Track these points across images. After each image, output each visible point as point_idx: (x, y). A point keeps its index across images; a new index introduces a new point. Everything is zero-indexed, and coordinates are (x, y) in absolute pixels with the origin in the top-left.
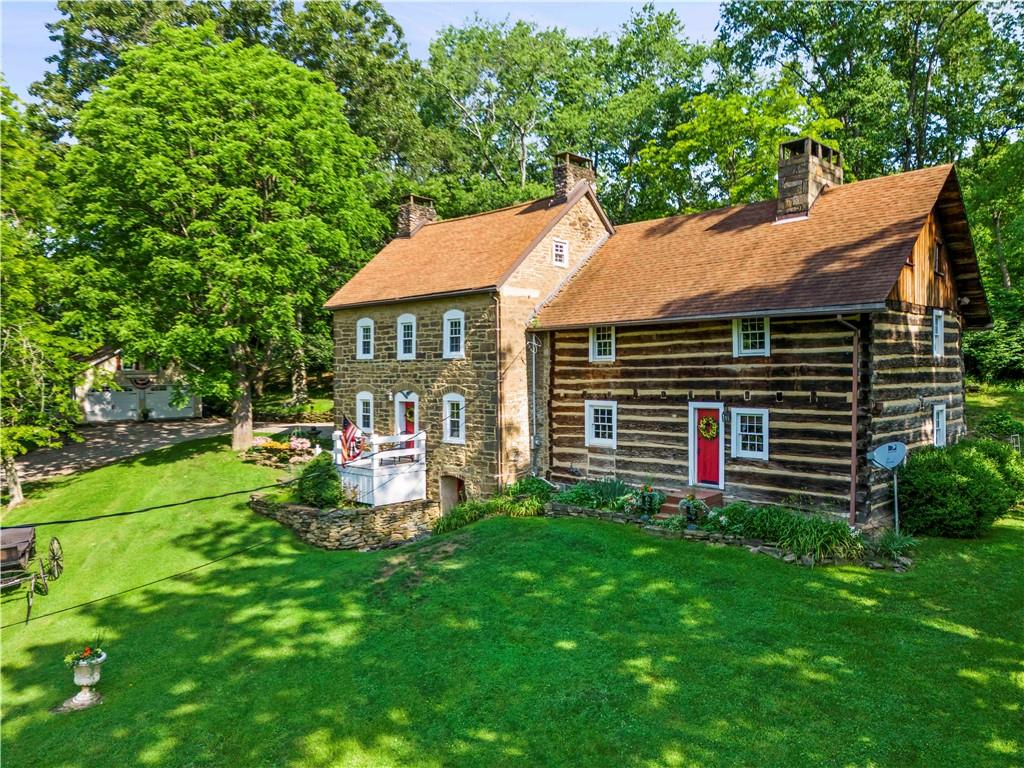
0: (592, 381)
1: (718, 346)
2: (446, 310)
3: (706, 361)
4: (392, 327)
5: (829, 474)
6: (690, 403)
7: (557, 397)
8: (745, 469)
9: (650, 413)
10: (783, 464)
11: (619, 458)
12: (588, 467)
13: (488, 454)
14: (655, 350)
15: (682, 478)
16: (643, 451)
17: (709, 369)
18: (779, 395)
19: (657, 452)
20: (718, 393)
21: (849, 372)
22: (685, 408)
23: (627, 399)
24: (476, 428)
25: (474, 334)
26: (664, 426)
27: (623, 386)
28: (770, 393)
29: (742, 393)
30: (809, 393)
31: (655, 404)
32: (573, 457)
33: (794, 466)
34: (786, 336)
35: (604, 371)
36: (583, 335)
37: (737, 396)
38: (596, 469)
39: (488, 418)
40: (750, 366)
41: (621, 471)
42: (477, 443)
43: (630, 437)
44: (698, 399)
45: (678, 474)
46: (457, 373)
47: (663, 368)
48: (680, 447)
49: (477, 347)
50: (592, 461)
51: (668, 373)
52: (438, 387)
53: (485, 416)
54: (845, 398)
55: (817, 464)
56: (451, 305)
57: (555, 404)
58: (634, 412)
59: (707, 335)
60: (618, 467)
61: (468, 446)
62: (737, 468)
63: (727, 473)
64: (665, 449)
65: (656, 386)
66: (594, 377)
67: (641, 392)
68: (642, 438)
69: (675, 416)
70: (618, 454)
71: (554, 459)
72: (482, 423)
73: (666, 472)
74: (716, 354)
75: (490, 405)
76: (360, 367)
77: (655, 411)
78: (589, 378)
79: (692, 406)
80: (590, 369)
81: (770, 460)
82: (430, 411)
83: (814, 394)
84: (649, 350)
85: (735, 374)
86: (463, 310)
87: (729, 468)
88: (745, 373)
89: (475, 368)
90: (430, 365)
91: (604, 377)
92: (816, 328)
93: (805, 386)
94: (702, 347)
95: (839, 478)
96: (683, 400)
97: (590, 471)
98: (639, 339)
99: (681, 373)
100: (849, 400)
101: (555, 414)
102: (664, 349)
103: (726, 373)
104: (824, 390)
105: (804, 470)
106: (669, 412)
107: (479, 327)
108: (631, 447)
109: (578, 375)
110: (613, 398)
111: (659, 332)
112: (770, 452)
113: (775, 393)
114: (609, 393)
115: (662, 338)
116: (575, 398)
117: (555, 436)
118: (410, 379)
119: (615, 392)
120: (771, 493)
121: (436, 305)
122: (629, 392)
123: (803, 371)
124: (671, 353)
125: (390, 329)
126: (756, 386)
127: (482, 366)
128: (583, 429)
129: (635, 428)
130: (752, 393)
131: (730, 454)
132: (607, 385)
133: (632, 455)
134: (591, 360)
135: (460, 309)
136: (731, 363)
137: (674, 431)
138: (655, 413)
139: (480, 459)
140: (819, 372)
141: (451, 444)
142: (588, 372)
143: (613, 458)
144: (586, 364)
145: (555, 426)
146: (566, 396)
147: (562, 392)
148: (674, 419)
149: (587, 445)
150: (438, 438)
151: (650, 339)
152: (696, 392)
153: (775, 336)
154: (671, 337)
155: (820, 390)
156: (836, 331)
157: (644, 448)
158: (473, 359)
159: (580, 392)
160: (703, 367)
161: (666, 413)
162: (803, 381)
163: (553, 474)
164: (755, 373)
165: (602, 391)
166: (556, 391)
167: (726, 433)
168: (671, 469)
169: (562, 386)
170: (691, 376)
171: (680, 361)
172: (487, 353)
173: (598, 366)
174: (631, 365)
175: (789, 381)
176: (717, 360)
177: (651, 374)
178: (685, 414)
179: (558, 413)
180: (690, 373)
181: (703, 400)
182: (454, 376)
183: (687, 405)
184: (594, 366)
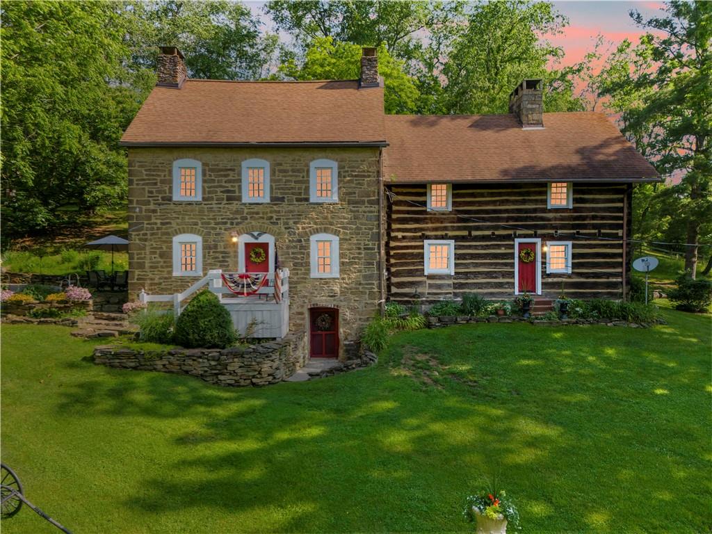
0: (430, 225)
1: (536, 201)
2: (314, 159)
3: (527, 211)
4: (233, 170)
5: (608, 278)
6: (516, 239)
7: (396, 239)
8: (555, 280)
9: (483, 247)
10: (580, 275)
11: (456, 281)
12: (427, 291)
13: (367, 284)
14: (487, 203)
15: (508, 290)
16: (476, 274)
17: (530, 217)
18: (578, 233)
19: (489, 275)
20: (536, 232)
21: (621, 218)
22: (512, 243)
23: (463, 238)
24: (351, 263)
25: (349, 182)
26: (495, 256)
27: (459, 229)
28: (572, 231)
29: (552, 231)
30: (597, 231)
31: (486, 241)
32: (412, 284)
33: (587, 275)
34: (582, 196)
35: (441, 218)
36: (421, 190)
37: (549, 234)
38: (435, 291)
39: (366, 254)
40: (559, 214)
41: (458, 291)
42: (353, 276)
43: (466, 265)
44: (520, 236)
45: (506, 288)
46: (329, 216)
47: (494, 216)
48: (508, 269)
49: (355, 193)
50: (431, 286)
51: (499, 219)
52: (303, 228)
53: (363, 252)
54: (617, 234)
55: (601, 273)
56: (320, 155)
57: (393, 244)
58: (469, 247)
59: (528, 194)
60: (455, 288)
61: (343, 279)
62: (550, 280)
63: (543, 284)
64: (495, 272)
65: (488, 228)
66: (432, 223)
67: (474, 233)
68: (477, 265)
69: (503, 248)
70: (455, 279)
71: (392, 287)
72: (359, 259)
73: (496, 287)
74: (534, 206)
75: (370, 243)
76: (178, 208)
77: (487, 246)
78: (427, 223)
79: (517, 241)
80: (428, 216)
81: (572, 273)
82: (291, 251)
83: (600, 231)
84: (480, 203)
85: (549, 220)
86: (337, 160)
87: (544, 281)
88: (556, 219)
89: (351, 211)
90: (291, 208)
91: (442, 223)
92: (601, 192)
93: (594, 227)
94: (524, 202)
95: (614, 280)
96: (509, 237)
97: (429, 294)
98: (472, 195)
99: (508, 219)
100: (620, 234)
101: (392, 253)
102: (494, 203)
103: (542, 219)
104: (605, 229)
105: (593, 278)
106: (499, 246)
107: (356, 176)
108: (467, 273)
109: (417, 221)
110: (450, 238)
111: (490, 191)
112: (573, 268)
113: (575, 231)
114: (446, 235)
115: (492, 195)
116: (414, 239)
117: (393, 270)
118: (261, 221)
119: (450, 233)
120: (573, 293)
121: (300, 154)
122: (465, 233)
123: (594, 218)
124: (499, 205)
125: (231, 173)
126: (563, 227)
127: (360, 210)
128: (423, 262)
129: (471, 259)
130: (559, 232)
131: (546, 271)
132: (445, 228)
133: (467, 279)
134: (428, 210)
135: (333, 160)
136: (545, 213)
137: (502, 259)
138: (487, 247)
139: (358, 288)
140: (603, 218)
141: (321, 279)
142: (426, 219)
143: (451, 282)
144: (425, 212)
145: (393, 261)
146: (404, 238)
147: (400, 235)
148: (503, 251)
149: (426, 273)
150: (304, 274)
151: (482, 195)
152: (518, 232)
153: (576, 196)
154: (500, 194)
155: (603, 229)
156: (613, 194)
157: (478, 272)
158: (349, 204)
159: (420, 234)
160: (525, 215)
161: (496, 247)
162: (593, 224)
163: (392, 299)
164: (562, 219)
165: (439, 233)
166: (393, 234)
167: (542, 258)
168: (500, 285)
169: (399, 230)
170: (516, 221)
171: (507, 211)
172: (366, 199)
173: (435, 214)
174: (465, 214)
175: (585, 224)
176: (535, 211)
177: (484, 220)
178: (512, 247)
179: (395, 252)
180: (516, 219)
181: (525, 237)
182: (326, 218)
183: (514, 241)
184: (431, 214)
